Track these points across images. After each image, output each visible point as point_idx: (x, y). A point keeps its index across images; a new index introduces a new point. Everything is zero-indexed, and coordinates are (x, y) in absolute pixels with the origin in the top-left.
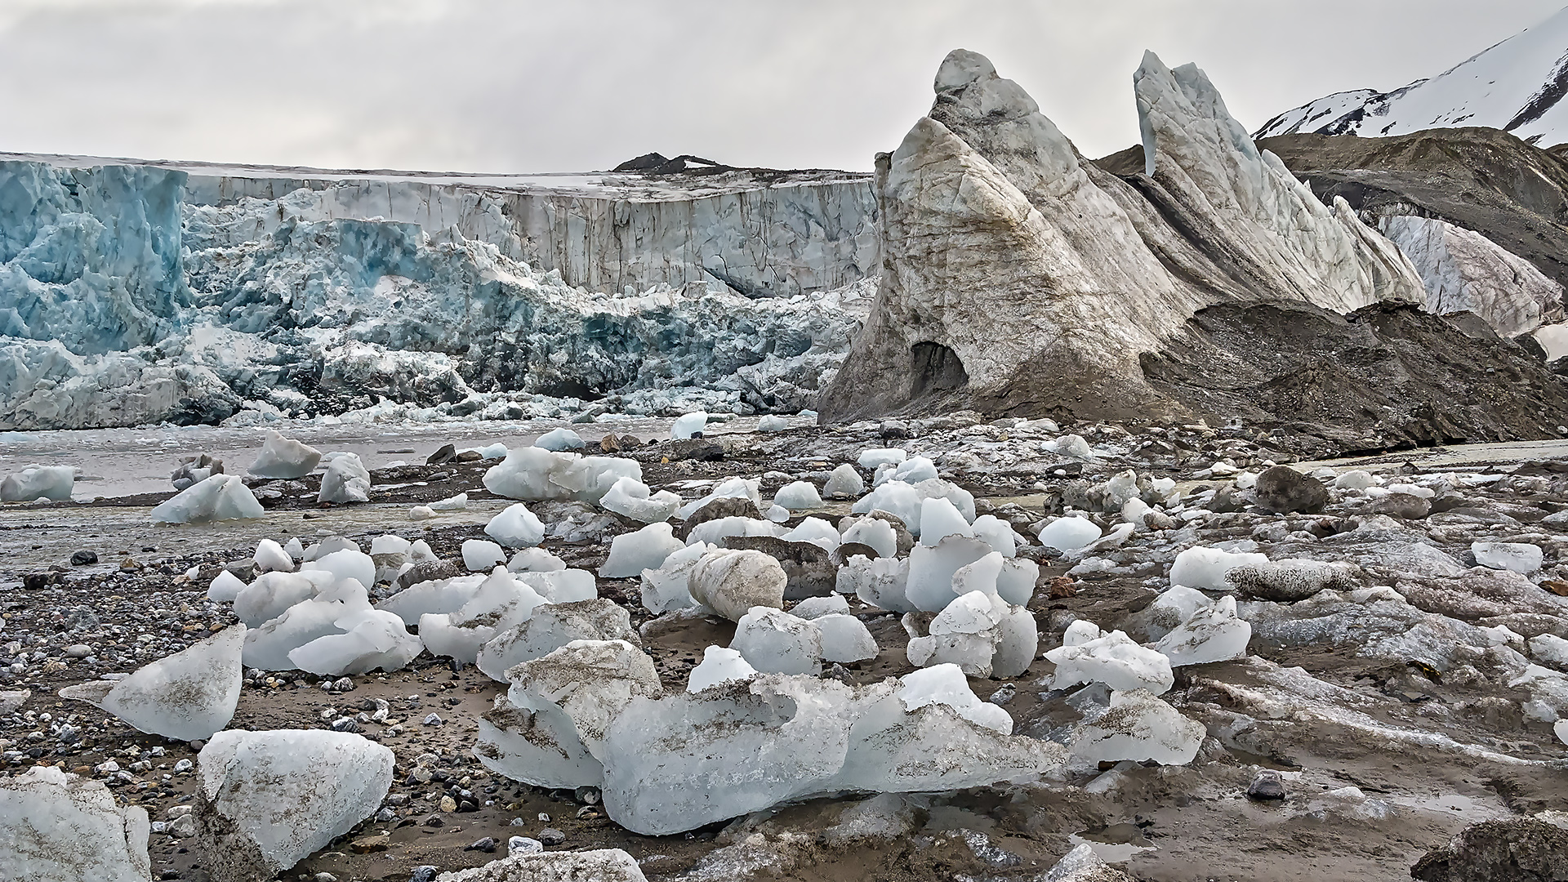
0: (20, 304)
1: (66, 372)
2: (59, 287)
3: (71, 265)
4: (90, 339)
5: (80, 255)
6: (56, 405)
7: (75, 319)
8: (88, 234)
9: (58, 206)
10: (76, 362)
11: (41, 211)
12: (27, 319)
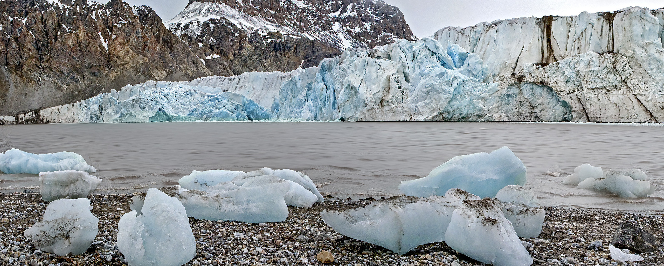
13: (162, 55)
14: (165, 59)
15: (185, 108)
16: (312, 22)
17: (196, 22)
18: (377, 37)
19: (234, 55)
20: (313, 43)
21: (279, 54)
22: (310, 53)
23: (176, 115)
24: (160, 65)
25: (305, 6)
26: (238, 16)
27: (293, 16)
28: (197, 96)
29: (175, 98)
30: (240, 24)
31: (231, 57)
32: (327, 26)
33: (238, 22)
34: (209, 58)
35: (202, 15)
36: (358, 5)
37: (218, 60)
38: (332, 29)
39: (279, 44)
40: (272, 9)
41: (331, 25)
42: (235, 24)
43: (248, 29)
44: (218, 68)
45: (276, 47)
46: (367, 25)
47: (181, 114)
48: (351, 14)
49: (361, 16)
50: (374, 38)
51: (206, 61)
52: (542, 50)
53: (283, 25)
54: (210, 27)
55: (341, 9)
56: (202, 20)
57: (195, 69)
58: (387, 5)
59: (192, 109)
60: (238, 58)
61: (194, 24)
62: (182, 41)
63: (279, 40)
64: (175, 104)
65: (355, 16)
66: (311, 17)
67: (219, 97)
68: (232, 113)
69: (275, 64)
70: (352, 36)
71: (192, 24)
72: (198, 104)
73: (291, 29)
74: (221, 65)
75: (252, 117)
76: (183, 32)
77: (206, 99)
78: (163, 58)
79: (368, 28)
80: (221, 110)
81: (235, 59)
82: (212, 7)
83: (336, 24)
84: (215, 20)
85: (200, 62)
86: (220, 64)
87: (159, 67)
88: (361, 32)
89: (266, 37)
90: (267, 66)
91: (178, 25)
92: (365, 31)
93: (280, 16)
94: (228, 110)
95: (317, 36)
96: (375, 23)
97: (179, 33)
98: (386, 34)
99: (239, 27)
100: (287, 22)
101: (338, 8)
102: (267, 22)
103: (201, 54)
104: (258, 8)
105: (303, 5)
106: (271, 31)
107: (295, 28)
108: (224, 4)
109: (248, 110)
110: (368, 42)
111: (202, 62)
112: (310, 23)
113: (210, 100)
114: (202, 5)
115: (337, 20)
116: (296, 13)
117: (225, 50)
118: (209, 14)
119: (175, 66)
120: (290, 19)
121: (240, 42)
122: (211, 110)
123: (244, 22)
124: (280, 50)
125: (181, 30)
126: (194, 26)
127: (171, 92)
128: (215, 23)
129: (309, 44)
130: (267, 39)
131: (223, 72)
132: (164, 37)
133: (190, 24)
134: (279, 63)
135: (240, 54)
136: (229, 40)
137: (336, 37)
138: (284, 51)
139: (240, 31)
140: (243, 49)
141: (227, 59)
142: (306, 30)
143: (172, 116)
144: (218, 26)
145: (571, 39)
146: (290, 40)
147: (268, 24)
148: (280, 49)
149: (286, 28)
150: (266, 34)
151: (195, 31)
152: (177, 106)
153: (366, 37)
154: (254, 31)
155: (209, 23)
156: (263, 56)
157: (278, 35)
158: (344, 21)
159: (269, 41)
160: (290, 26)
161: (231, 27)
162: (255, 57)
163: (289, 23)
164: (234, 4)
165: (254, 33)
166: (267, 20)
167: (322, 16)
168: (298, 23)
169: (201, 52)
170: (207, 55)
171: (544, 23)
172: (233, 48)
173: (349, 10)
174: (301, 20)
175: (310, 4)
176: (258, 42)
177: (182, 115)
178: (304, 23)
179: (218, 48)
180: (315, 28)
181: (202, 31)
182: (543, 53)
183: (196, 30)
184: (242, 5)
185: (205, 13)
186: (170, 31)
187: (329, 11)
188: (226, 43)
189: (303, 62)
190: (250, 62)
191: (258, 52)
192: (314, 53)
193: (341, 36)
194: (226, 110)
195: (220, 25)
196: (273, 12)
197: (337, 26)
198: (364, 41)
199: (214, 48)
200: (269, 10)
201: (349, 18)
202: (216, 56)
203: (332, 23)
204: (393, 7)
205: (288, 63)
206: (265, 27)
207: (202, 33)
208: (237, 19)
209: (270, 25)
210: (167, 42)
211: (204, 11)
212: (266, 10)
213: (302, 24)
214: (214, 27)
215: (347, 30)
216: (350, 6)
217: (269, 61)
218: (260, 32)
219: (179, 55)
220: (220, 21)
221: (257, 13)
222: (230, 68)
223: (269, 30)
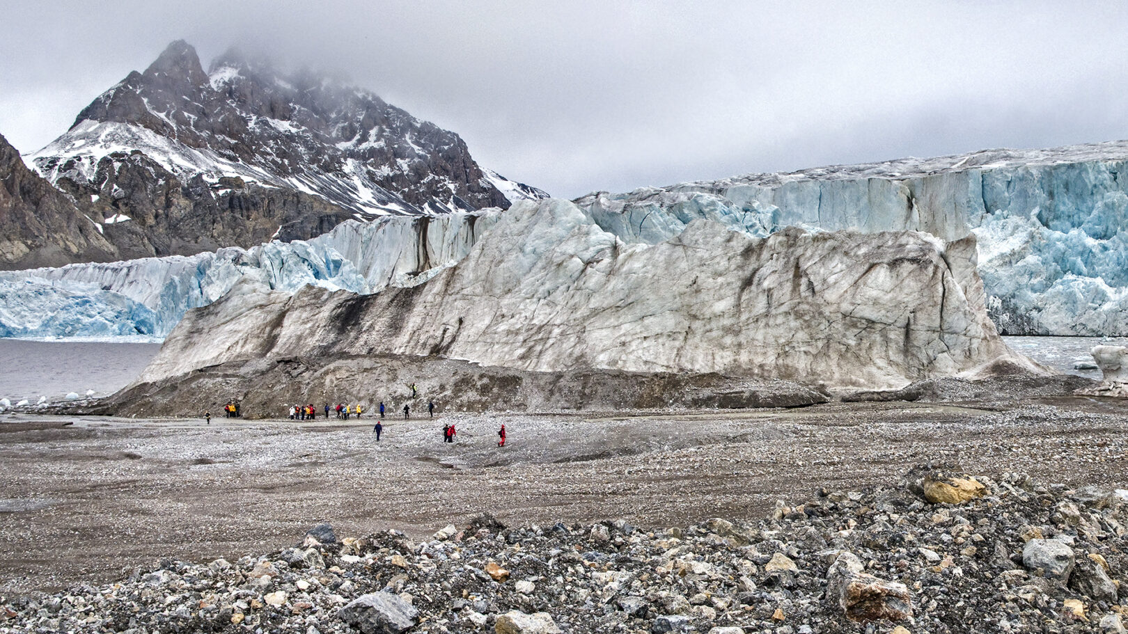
0: (1082, 254)
1: (1103, 298)
2: (1104, 242)
3: (1111, 227)
4: (1119, 276)
5: (1116, 220)
6: (1098, 321)
7: (1111, 263)
8: (1120, 206)
9: (1106, 188)
10: (1110, 292)
11: (1097, 192)
12: (1086, 264)
13: (18, 216)
14: (24, 223)
15: (36, 316)
16: (306, 157)
17: (86, 158)
18: (420, 183)
19: (156, 216)
20: (298, 197)
21: (238, 215)
22: (292, 213)
23: (21, 327)
24: (14, 233)
25: (294, 130)
26: (166, 149)
27: (271, 148)
28: (55, 296)
29: (19, 300)
30: (171, 162)
31: (151, 221)
32: (331, 165)
33: (166, 159)
34: (110, 221)
35: (100, 145)
36: (388, 130)
37: (127, 224)
38: (341, 170)
39: (239, 198)
40: (231, 136)
41: (341, 163)
42: (160, 163)
43: (184, 171)
44: (127, 240)
45: (233, 203)
46: (403, 164)
47: (28, 325)
48: (376, 145)
49: (393, 148)
50: (415, 184)
51: (105, 227)
52: (418, 256)
53: (252, 164)
54: (112, 168)
55: (357, 137)
56: (99, 153)
57: (82, 241)
58: (439, 129)
59: (48, 318)
60: (164, 224)
61: (83, 161)
62: (61, 190)
63: (239, 192)
64: (18, 309)
65: (382, 149)
66: (303, 149)
67: (93, 299)
68: (111, 324)
69: (230, 231)
70: (376, 182)
71: (80, 159)
72: (57, 309)
73: (265, 170)
74: (133, 233)
75: (143, 329)
76: (63, 175)
77: (71, 301)
78: (21, 221)
79: (405, 167)
80: (93, 319)
81: (158, 223)
82: (119, 130)
83: (350, 161)
84: (122, 155)
85: (91, 229)
86: (129, 231)
87: (12, 237)
88: (391, 174)
89: (217, 186)
90: (216, 235)
91: (54, 161)
92: (398, 172)
93: (246, 148)
94: (106, 319)
95: (313, 183)
96: (416, 160)
97: (54, 176)
98: (437, 178)
99: (168, 168)
100: (260, 158)
101: (353, 133)
102: (221, 159)
103: (96, 213)
104: (205, 134)
105: (291, 128)
106: (226, 175)
107: (272, 169)
108: (141, 126)
109: (137, 319)
110: (403, 192)
111: (96, 229)
112: (302, 159)
113: (77, 304)
114: (100, 127)
115: (351, 154)
116: (277, 144)
117: (139, 208)
118: (113, 144)
119: (45, 235)
120: (264, 154)
121: (167, 194)
122: (78, 319)
123: (177, 159)
124: (241, 209)
125: (60, 170)
126: (83, 165)
127: (12, 290)
128: (123, 161)
129: (290, 198)
130: (218, 189)
131: (135, 246)
132: (23, 184)
133: (75, 160)
134: (238, 230)
135: (167, 216)
136: (146, 191)
137: (348, 184)
138: (248, 209)
139: (168, 176)
140: (173, 207)
141: (143, 223)
142: (293, 173)
143: (14, 329)
144: (127, 166)
145: (445, 245)
146: (259, 190)
147: (222, 163)
148: (240, 206)
149: (256, 168)
150: (216, 180)
151: (84, 174)
152: (23, 313)
153: (400, 183)
154: (194, 176)
155: (111, 160)
156: (209, 218)
157: (238, 183)
158: (362, 157)
159: (221, 192)
160: (264, 166)
161: (151, 169)
162: (195, 219)
163: (263, 161)
164: (159, 127)
165: (194, 178)
166: (222, 155)
167: (324, 148)
168: (278, 160)
169: (96, 210)
170: (105, 215)
171: (421, 224)
172: (155, 205)
173: (372, 138)
174: (282, 154)
175: (303, 128)
176: (200, 195)
177: (30, 327)
178: (289, 161)
179: (126, 205)
180: (310, 169)
181: (99, 173)
182: (419, 260)
183: (88, 172)
184: (175, 129)
185: (105, 141)
186: (34, 174)
187: (338, 140)
188: (142, 195)
189: (280, 227)
190: (184, 228)
191: (200, 212)
192: (299, 213)
193: (357, 181)
194: (102, 319)
195: (132, 164)
196: (233, 142)
197: (349, 166)
198: (397, 190)
199: (120, 205)
200: (227, 139)
201: (372, 152)
202: (123, 218)
203: (342, 160)
204: (449, 132)
205: (255, 230)
206: (216, 168)
207: (99, 178)
208: (165, 153)
209: (225, 164)
210: (29, 192)
211: (103, 137)
212: (220, 137)
213: (286, 162)
214: (120, 168)
215: (368, 172)
216: (373, 132)
217: (219, 227)
218: (205, 177)
219: (51, 216)
220: (132, 158)
221: (203, 144)
222: (149, 239)
223: (224, 173)
